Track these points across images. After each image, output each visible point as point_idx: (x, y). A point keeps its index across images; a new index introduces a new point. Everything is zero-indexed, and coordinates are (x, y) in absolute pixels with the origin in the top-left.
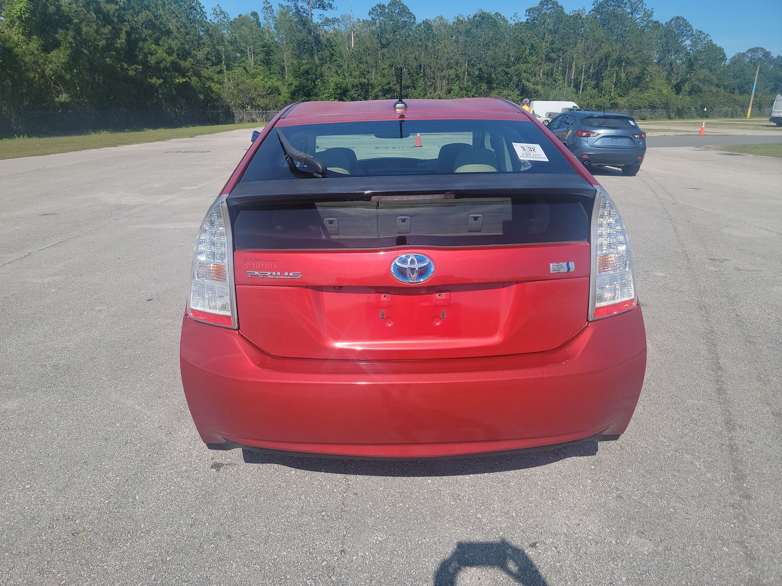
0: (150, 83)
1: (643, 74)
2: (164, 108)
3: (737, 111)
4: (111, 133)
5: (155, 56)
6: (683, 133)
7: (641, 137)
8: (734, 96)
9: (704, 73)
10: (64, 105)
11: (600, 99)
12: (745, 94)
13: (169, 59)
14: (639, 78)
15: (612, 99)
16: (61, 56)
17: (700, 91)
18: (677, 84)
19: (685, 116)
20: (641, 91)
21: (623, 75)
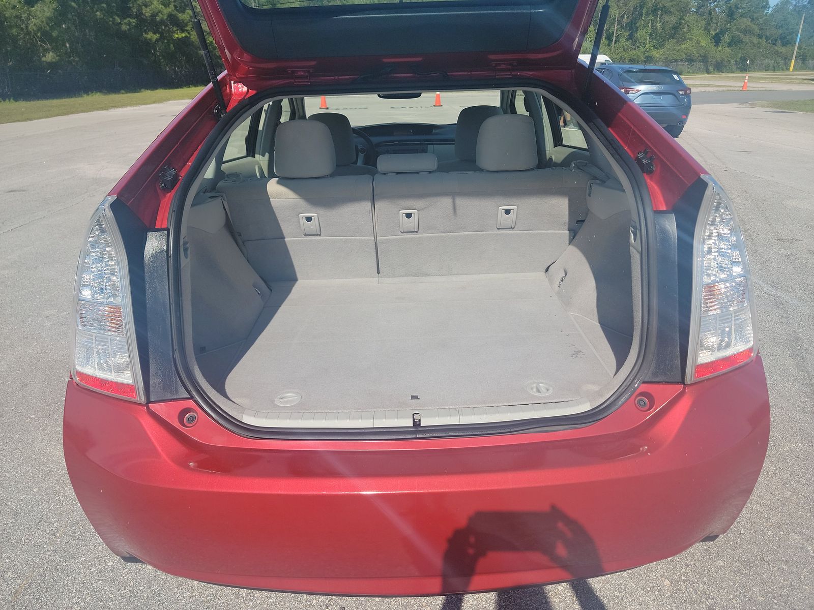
0: (146, 39)
1: (680, 23)
2: (162, 67)
3: (779, 64)
4: (105, 95)
5: (150, 7)
6: (724, 89)
7: (686, 93)
8: (776, 48)
9: (745, 22)
10: (51, 65)
11: (634, 52)
12: (788, 46)
13: (167, 11)
14: (676, 28)
15: (647, 52)
16: (46, 9)
17: (741, 42)
18: (717, 35)
19: (725, 70)
20: (677, 42)
21: (659, 25)
